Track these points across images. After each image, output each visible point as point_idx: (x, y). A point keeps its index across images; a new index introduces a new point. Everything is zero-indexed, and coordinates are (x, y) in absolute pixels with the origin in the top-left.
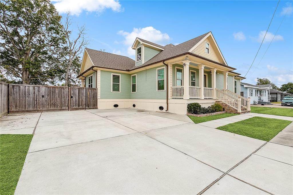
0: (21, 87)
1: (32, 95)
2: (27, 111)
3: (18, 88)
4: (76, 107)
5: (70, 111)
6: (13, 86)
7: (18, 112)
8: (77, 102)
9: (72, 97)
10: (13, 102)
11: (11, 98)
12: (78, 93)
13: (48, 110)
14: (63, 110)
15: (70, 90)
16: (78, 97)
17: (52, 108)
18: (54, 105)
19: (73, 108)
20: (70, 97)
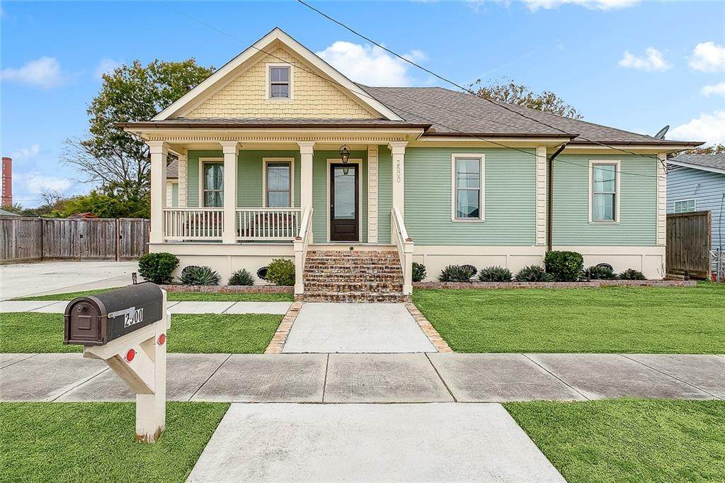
0: (56, 222)
1: (67, 235)
2: (62, 258)
3: (51, 223)
4: (127, 256)
5: (118, 263)
6: (47, 221)
7: (51, 259)
8: (130, 246)
9: (121, 237)
10: (46, 245)
11: (45, 239)
12: (131, 230)
13: (88, 259)
14: (108, 259)
15: (118, 224)
16: (132, 237)
17: (92, 256)
18: (96, 251)
19: (123, 256)
20: (118, 236)
